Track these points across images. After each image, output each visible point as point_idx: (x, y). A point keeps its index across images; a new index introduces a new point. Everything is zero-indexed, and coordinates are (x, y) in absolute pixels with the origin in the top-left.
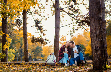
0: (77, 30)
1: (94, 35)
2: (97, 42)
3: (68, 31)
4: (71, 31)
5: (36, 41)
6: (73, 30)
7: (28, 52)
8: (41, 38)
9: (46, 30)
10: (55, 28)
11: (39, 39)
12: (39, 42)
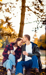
0: (41, 27)
3: (33, 28)
4: (36, 28)
6: (38, 27)
8: (9, 32)
9: (15, 26)
12: (8, 36)
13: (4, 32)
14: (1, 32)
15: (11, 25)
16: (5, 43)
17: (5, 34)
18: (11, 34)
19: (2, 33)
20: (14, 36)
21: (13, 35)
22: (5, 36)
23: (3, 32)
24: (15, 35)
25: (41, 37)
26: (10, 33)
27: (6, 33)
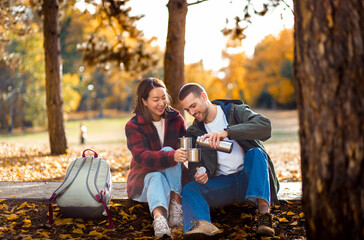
0: (263, 13)
1: (324, 64)
2: (345, 117)
3: (227, 21)
4: (238, 20)
5: (103, 57)
6: (247, 16)
7: (61, 103)
8: (120, 46)
9: (143, 16)
10: (168, 6)
11: (116, 50)
12: (115, 63)
13: (97, 47)
14: (84, 45)
15: (125, 13)
16: (91, 87)
17: (100, 53)
18: (130, 51)
19: (88, 50)
20: (144, 61)
21: (136, 57)
22: (102, 65)
23: (94, 45)
24: (148, 56)
25: (259, 50)
26: (125, 49)
27: (106, 50)
